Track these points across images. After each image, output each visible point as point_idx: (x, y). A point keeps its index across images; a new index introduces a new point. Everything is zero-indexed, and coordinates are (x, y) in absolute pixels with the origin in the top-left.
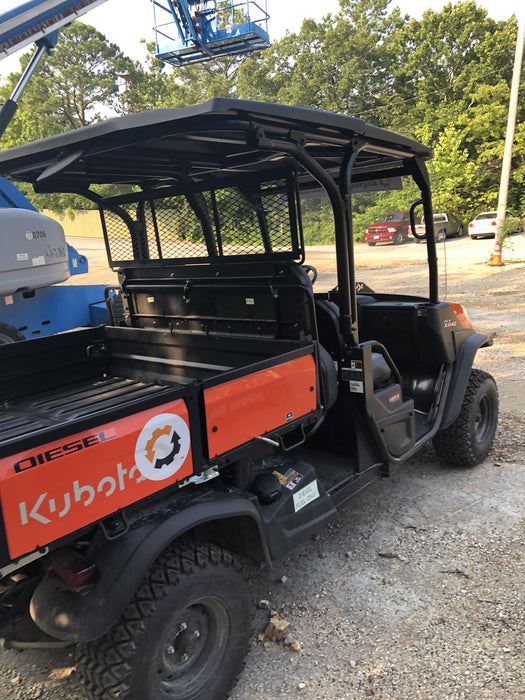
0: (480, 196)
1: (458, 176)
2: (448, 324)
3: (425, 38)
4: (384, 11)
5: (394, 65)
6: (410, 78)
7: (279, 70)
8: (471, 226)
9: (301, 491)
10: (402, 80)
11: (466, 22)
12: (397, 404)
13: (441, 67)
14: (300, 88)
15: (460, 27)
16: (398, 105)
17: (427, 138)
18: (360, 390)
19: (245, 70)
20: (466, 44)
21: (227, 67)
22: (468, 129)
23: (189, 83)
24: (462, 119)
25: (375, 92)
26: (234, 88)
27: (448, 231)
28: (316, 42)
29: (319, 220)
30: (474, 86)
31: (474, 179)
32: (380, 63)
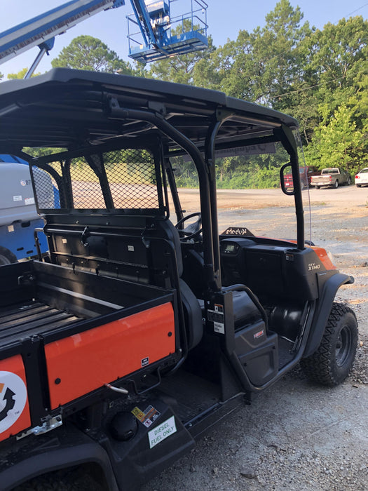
0: (364, 156)
1: (348, 141)
2: (312, 267)
3: (326, 43)
4: (297, 25)
5: (304, 62)
6: (315, 71)
7: (223, 66)
8: (357, 177)
9: (156, 429)
10: (309, 73)
11: (356, 31)
12: (261, 339)
13: (338, 63)
14: (237, 78)
15: (351, 35)
16: (306, 91)
17: (326, 113)
18: (222, 330)
19: (199, 67)
20: (356, 47)
21: (187, 65)
22: (356, 107)
23: (161, 76)
24: (352, 100)
25: (290, 81)
26: (192, 79)
27: (340, 181)
28: (249, 46)
29: (248, 171)
30: (361, 76)
31: (360, 144)
32: (294, 61)
